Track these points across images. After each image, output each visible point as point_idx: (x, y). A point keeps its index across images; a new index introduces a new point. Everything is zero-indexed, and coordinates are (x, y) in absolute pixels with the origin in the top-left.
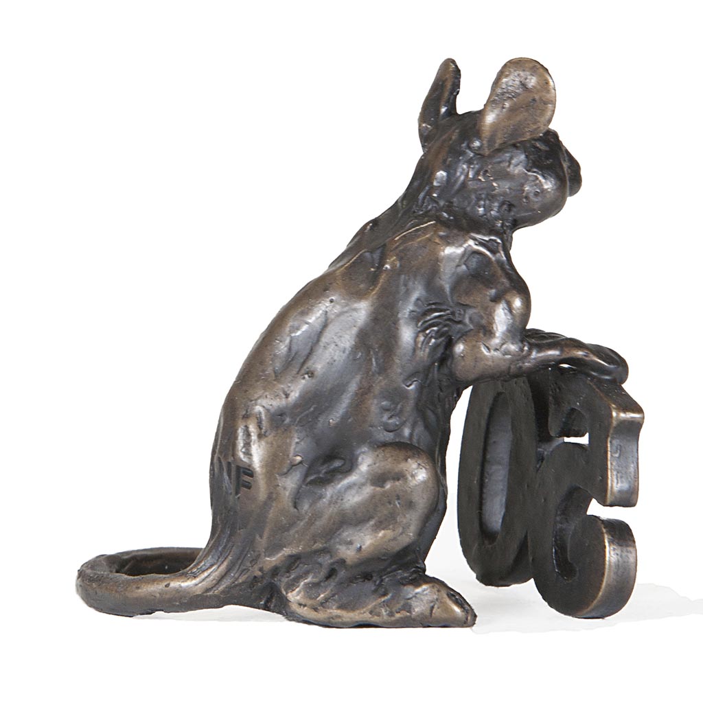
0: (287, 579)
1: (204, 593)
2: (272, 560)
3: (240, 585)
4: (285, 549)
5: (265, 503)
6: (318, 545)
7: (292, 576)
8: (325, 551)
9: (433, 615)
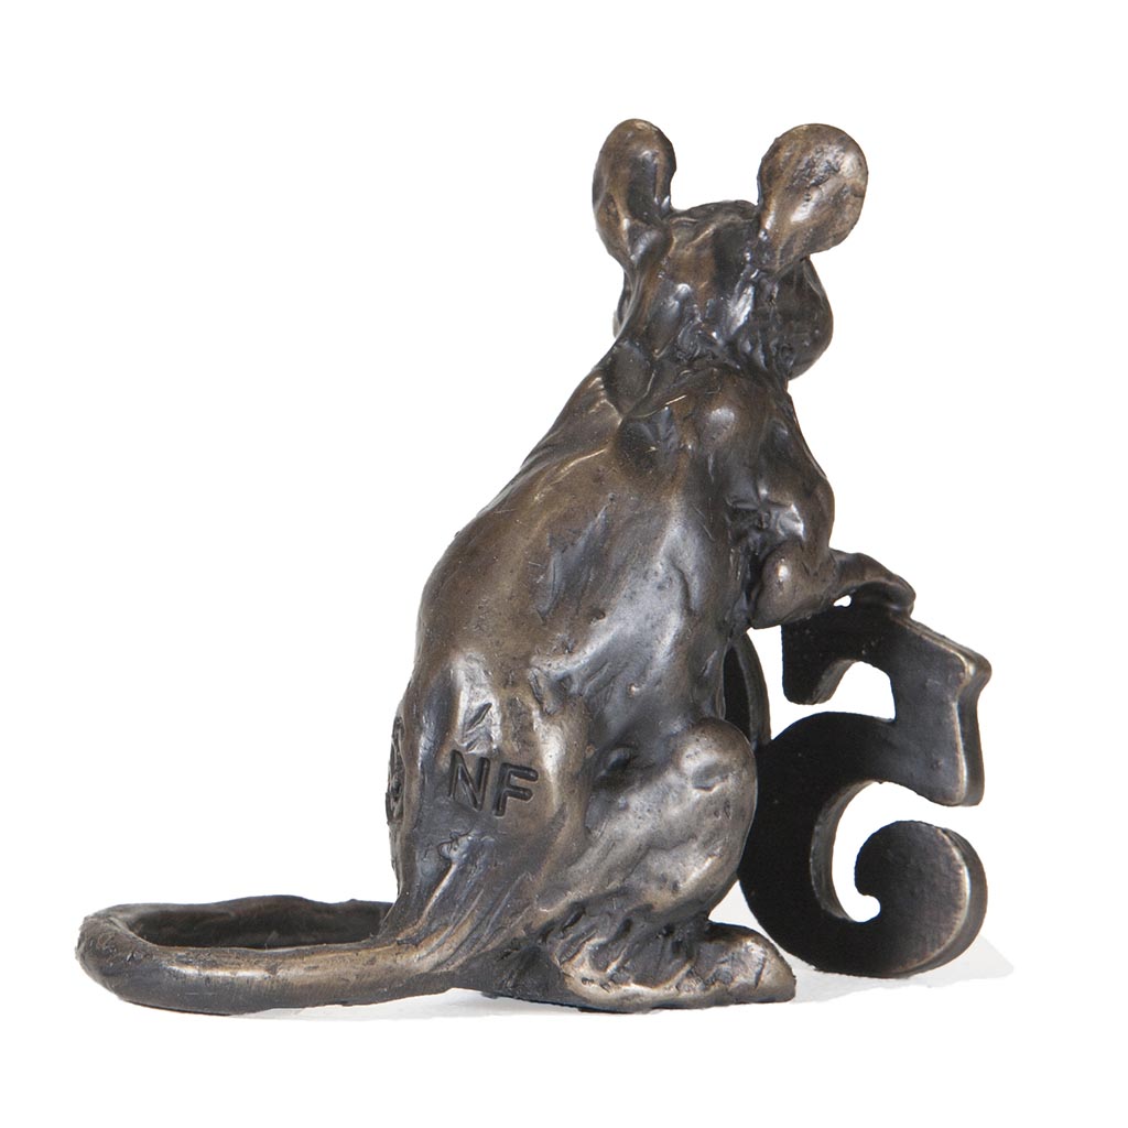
0: (562, 941)
1: (432, 970)
2: (548, 912)
3: (487, 953)
4: (569, 893)
5: (553, 822)
6: (614, 885)
7: (571, 936)
8: (623, 893)
9: (760, 984)
